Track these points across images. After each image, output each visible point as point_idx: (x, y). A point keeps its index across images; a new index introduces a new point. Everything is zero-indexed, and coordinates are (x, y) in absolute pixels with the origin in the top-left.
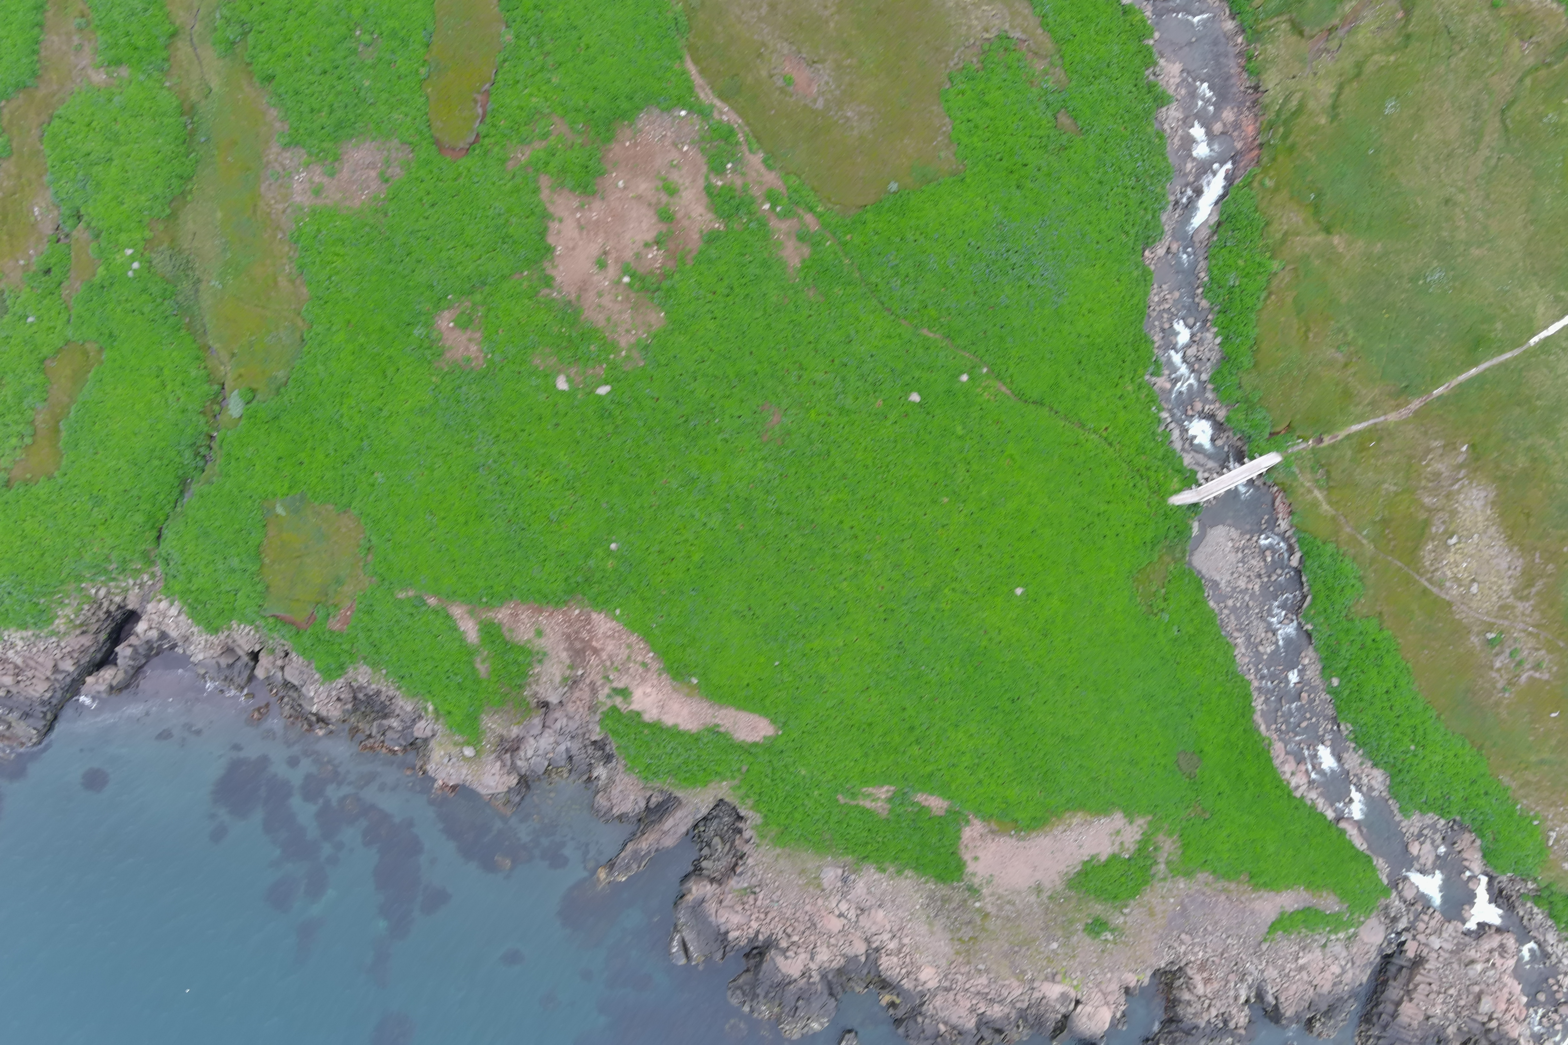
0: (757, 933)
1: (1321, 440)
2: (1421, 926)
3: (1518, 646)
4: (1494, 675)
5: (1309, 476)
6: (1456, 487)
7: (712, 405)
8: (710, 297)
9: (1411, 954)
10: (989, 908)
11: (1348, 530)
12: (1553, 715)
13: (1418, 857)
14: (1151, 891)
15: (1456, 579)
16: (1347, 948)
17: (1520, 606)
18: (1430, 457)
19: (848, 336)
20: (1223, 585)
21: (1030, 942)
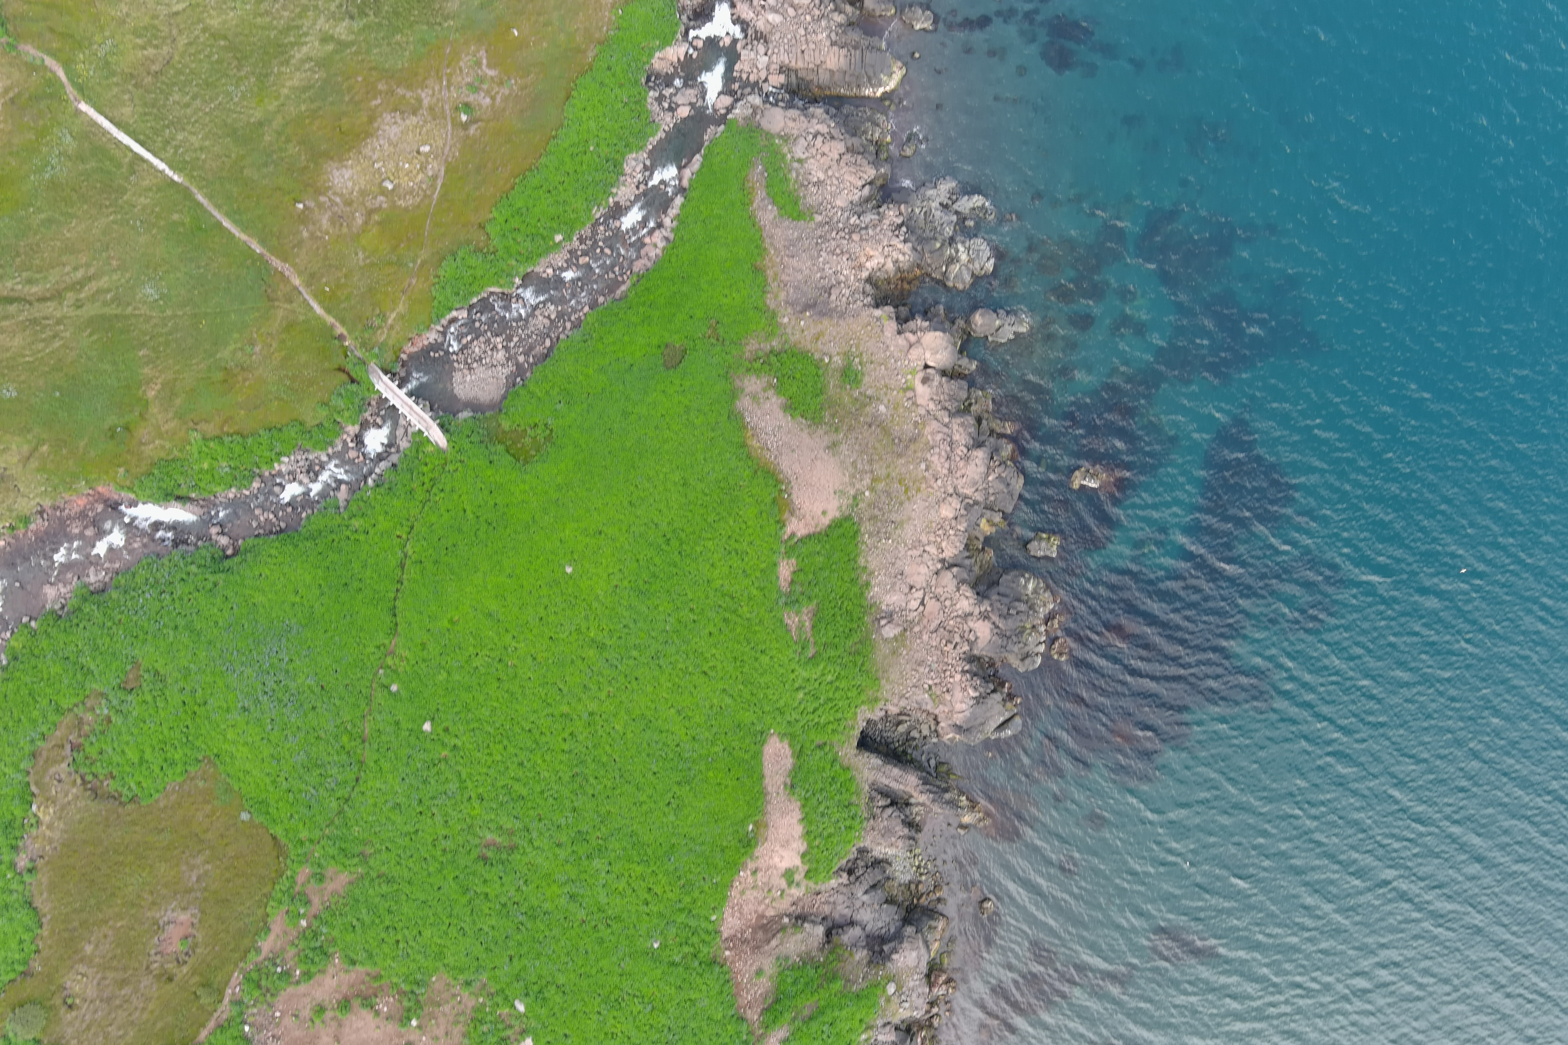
0: (964, 672)
1: (341, 335)
2: (752, 78)
3: (464, 88)
4: (498, 100)
5: (378, 333)
6: (338, 200)
7: (498, 907)
8: (401, 945)
9: (782, 79)
10: (867, 481)
11: (414, 281)
12: (516, 33)
13: (690, 104)
14: (800, 343)
15: (423, 168)
16: (795, 140)
17: (426, 101)
18: (319, 234)
19: (394, 808)
20: (506, 371)
21: (886, 431)
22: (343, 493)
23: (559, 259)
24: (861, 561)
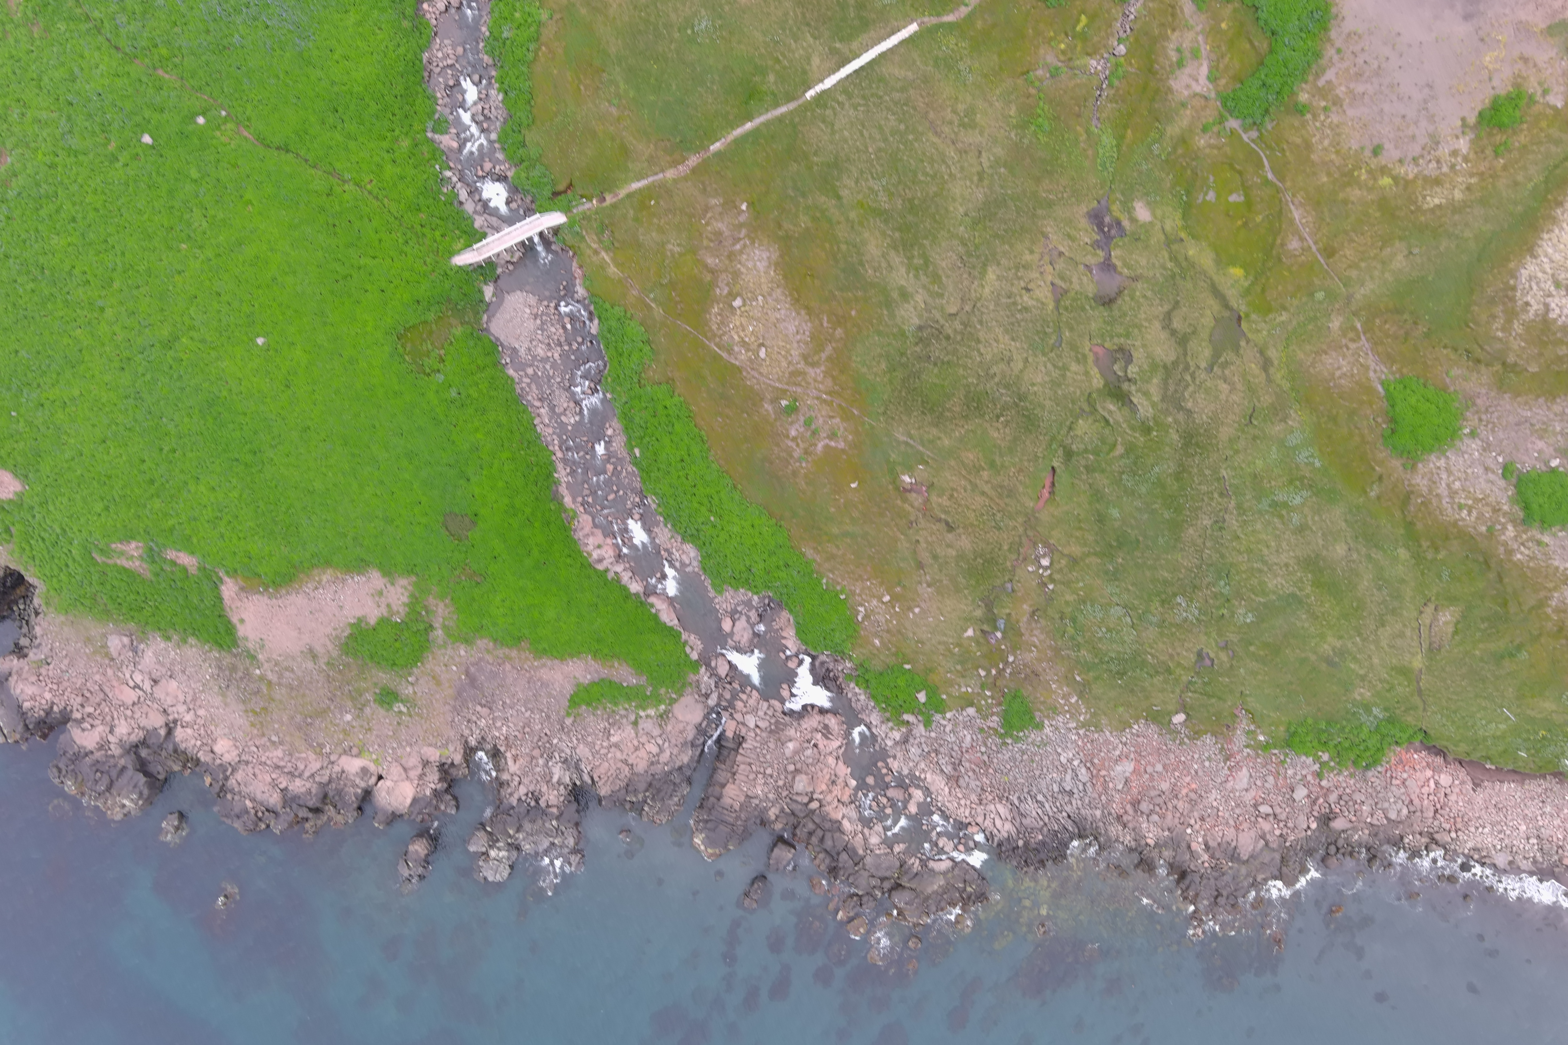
0: (52, 704)
1: (604, 199)
2: (739, 705)
3: (813, 415)
4: (790, 443)
5: (595, 238)
6: (738, 247)
9: (730, 734)
10: (270, 676)
11: (635, 293)
12: (853, 486)
14: (434, 658)
15: (743, 343)
16: (660, 726)
17: (811, 371)
18: (709, 215)
19: (73, 73)
20: (522, 352)
21: (322, 713)
22: (448, 141)
23: (618, 444)
24: (192, 640)
